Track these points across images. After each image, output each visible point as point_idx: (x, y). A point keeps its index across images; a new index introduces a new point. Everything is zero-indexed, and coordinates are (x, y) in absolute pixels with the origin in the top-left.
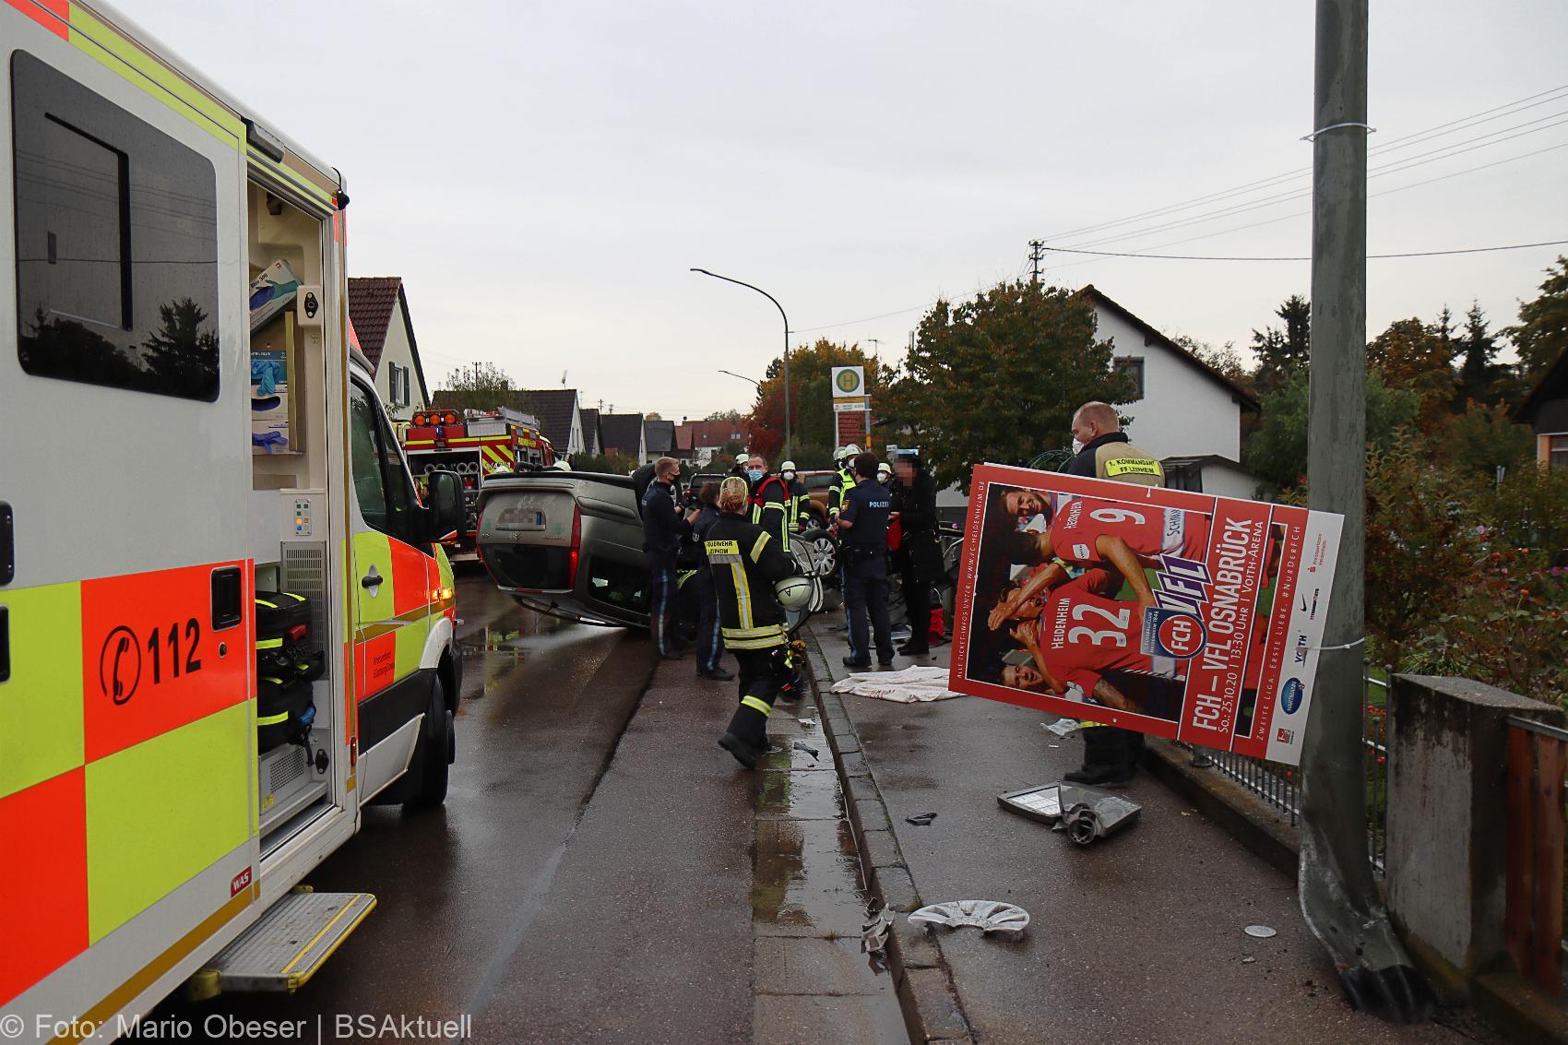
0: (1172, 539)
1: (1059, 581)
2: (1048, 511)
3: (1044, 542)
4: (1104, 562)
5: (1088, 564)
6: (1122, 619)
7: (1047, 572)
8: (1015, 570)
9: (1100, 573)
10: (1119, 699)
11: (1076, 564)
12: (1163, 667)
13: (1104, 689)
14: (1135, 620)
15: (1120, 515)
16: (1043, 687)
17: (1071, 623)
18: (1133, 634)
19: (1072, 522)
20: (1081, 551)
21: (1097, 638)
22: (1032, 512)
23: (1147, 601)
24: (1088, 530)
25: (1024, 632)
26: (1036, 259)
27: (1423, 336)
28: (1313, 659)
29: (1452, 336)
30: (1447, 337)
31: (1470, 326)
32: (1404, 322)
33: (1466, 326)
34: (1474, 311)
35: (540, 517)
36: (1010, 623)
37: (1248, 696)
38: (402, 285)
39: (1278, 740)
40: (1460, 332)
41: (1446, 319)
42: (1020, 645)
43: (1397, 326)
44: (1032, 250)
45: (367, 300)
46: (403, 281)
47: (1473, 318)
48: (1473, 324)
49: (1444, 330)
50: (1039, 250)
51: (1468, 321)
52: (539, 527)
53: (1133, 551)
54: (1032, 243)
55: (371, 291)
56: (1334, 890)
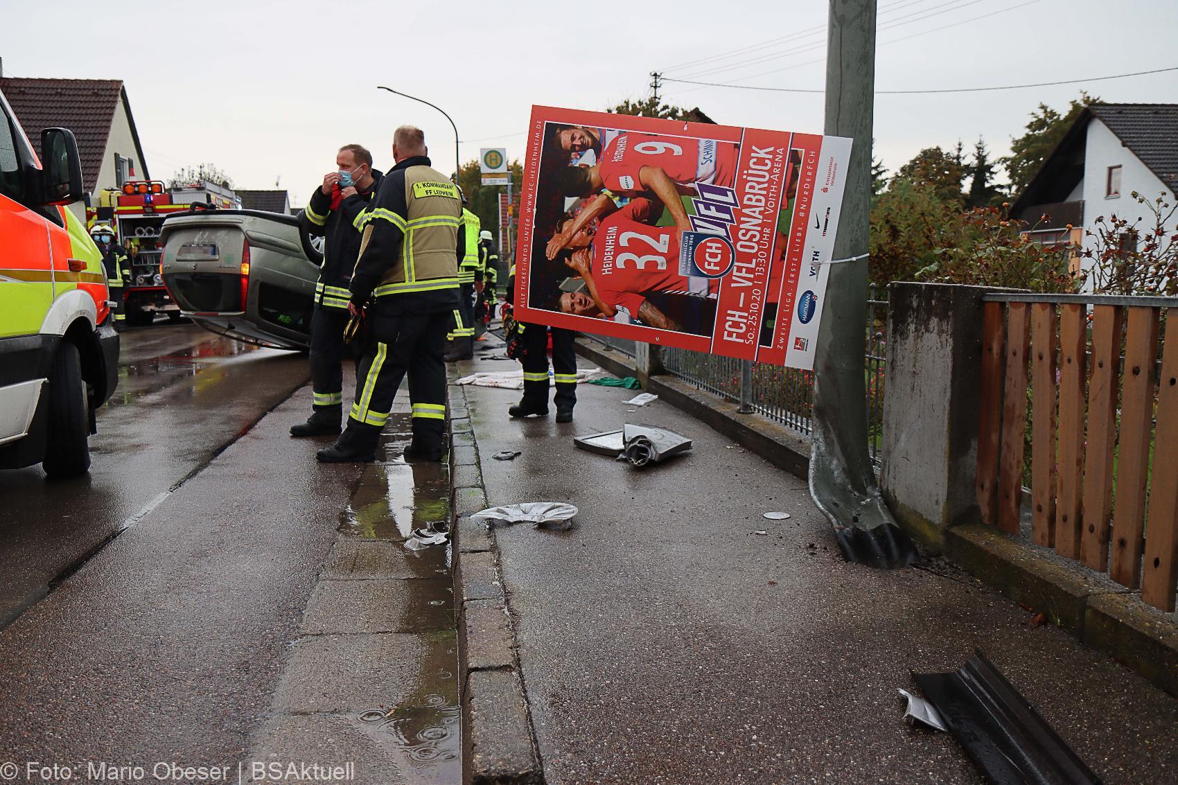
0: (705, 169)
1: (608, 210)
2: (597, 146)
3: (594, 175)
4: (647, 191)
5: (634, 194)
6: (662, 244)
7: (597, 203)
8: (569, 202)
9: (643, 202)
10: (661, 319)
11: (622, 195)
12: (698, 287)
13: (648, 311)
14: (673, 244)
15: (660, 147)
16: (595, 311)
17: (619, 250)
18: (672, 258)
19: (618, 156)
20: (627, 183)
21: (641, 263)
22: (584, 148)
23: (684, 226)
24: (633, 163)
25: (577, 260)
26: (655, 87)
27: (943, 160)
28: (824, 272)
29: (964, 163)
30: (959, 163)
31: (977, 155)
32: (929, 150)
33: (974, 155)
34: (980, 143)
35: (215, 250)
36: (565, 253)
37: (770, 309)
38: (123, 87)
39: (795, 348)
40: (969, 160)
41: (960, 149)
42: (574, 272)
43: (925, 152)
44: (652, 80)
45: (93, 99)
46: (125, 84)
47: (979, 148)
48: (979, 153)
49: (958, 158)
50: (658, 80)
51: (975, 151)
52: (213, 257)
53: (670, 180)
54: (653, 74)
55: (96, 91)
56: (838, 475)
